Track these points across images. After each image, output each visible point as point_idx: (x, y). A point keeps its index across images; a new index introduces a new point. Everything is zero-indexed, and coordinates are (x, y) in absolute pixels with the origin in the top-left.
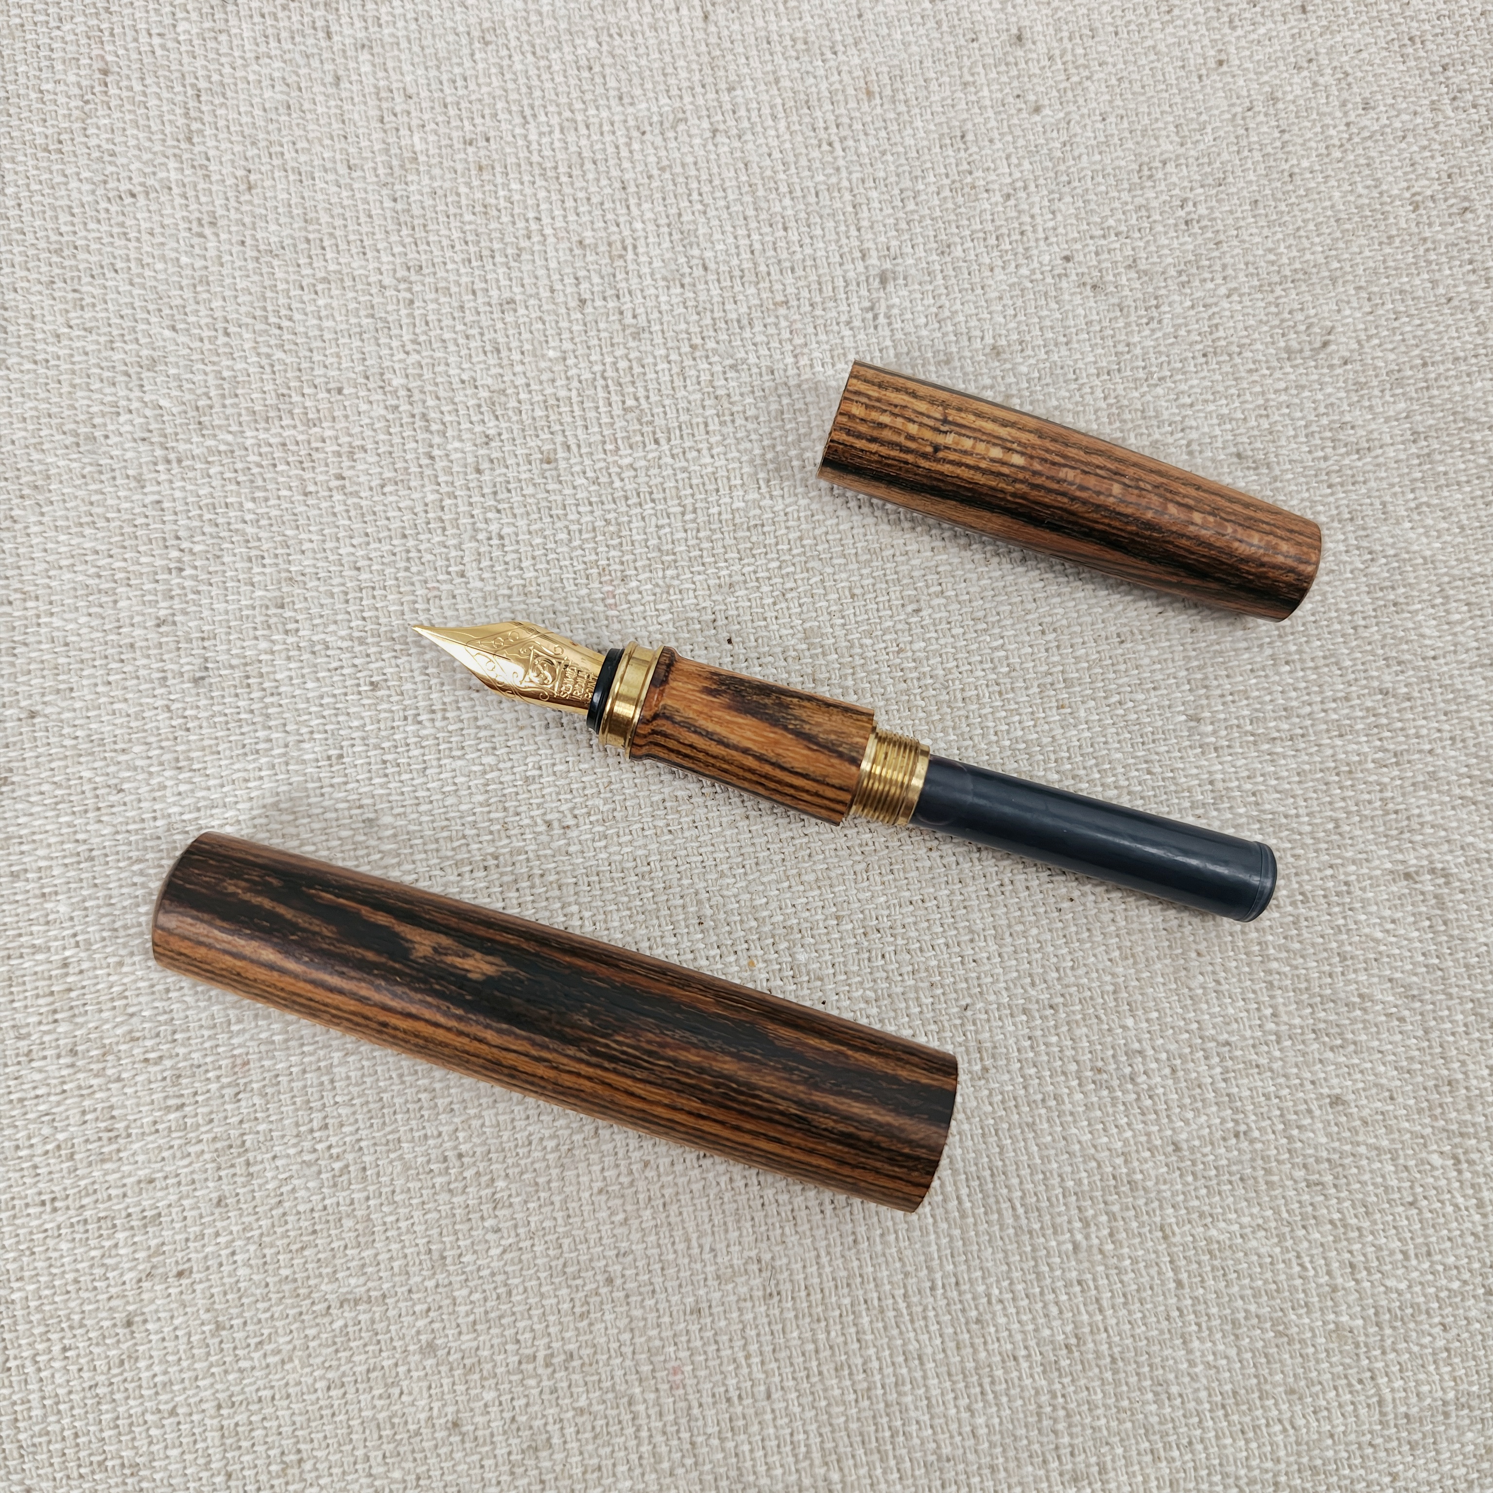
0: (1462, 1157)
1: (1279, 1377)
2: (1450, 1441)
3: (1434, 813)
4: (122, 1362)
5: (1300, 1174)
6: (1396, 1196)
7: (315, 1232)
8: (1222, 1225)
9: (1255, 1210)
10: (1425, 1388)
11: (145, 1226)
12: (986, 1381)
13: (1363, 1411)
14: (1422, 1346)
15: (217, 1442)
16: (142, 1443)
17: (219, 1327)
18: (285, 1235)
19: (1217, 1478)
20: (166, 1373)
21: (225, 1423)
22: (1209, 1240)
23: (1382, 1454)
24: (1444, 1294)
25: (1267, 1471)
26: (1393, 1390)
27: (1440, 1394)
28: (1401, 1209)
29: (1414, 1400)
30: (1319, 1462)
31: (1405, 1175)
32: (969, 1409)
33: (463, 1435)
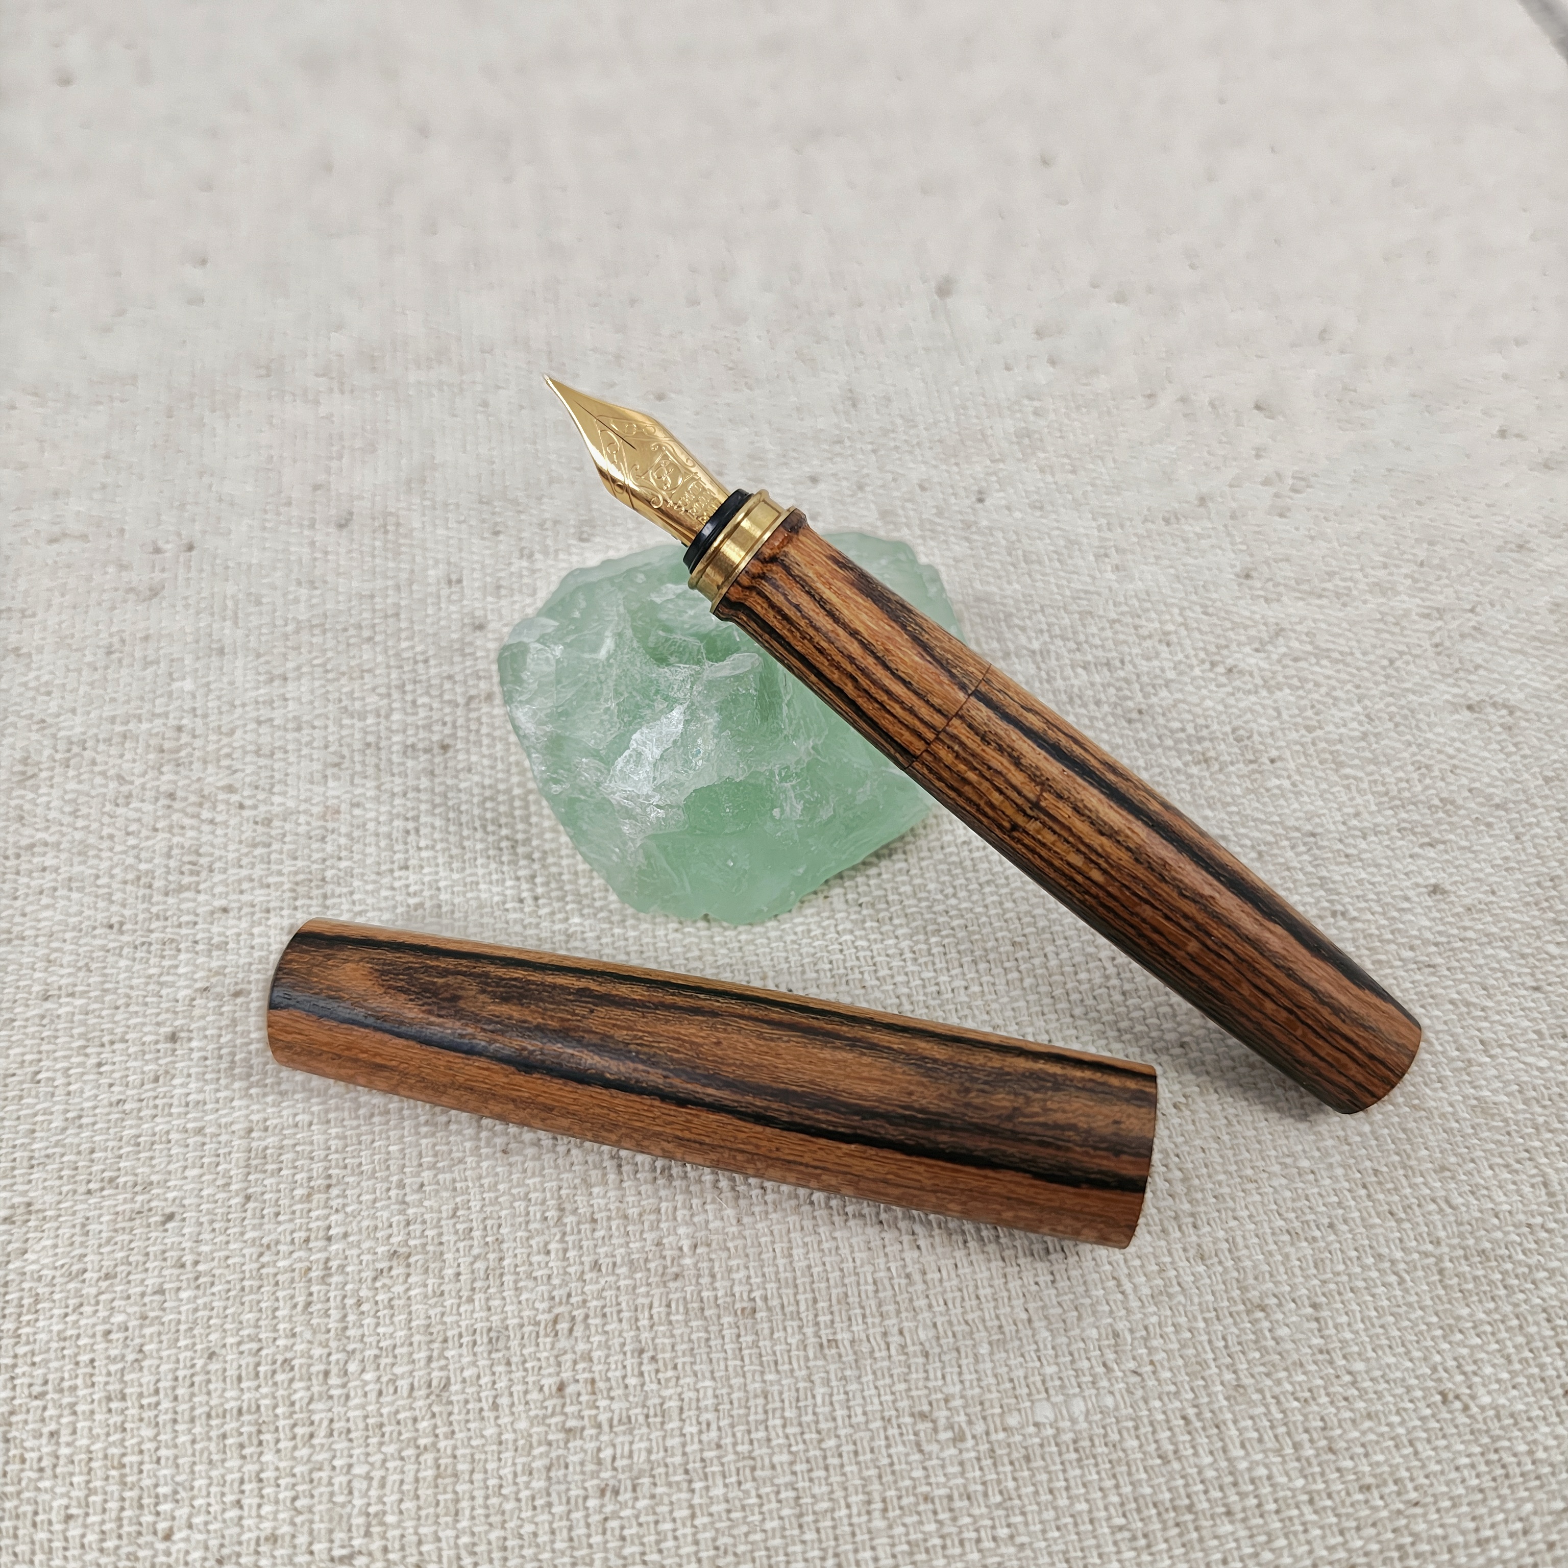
11: (210, 951)
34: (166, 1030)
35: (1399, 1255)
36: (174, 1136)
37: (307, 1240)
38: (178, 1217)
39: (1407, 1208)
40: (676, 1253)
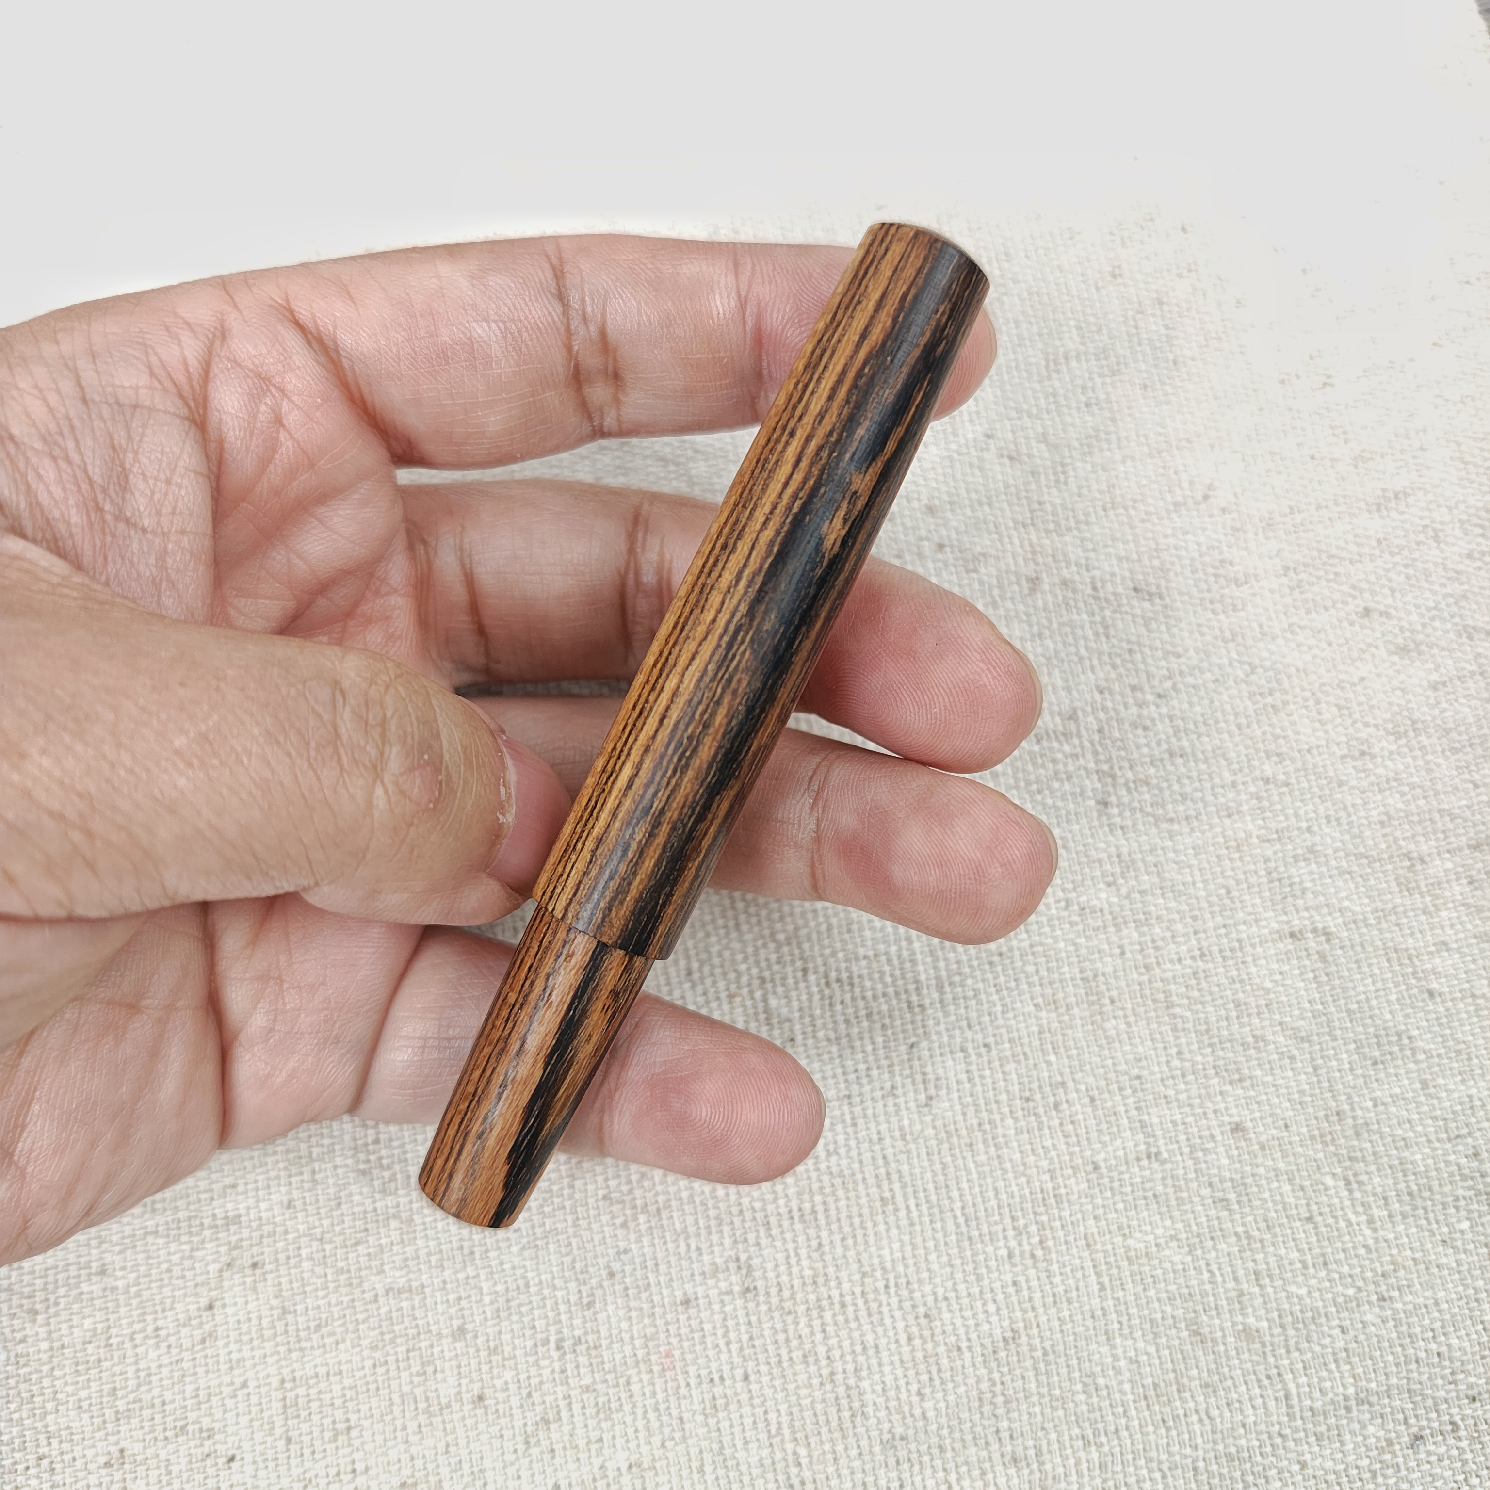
0: (1352, 1178)
1: (1194, 1372)
2: (1353, 1433)
3: (1313, 880)
4: (204, 1341)
5: (1206, 1192)
6: (1294, 1212)
7: (366, 1230)
8: (1138, 1235)
9: (1168, 1223)
10: (1328, 1384)
11: (227, 1225)
12: (934, 1369)
13: (1271, 1404)
14: (1323, 1347)
15: (281, 1411)
16: (217, 1411)
17: (285, 1311)
18: (342, 1233)
19: (1142, 1462)
20: (240, 1350)
21: (287, 1395)
22: (1128, 1249)
23: (1291, 1444)
24: (1341, 1300)
25: (1186, 1457)
26: (1298, 1386)
27: (1341, 1389)
28: (1298, 1224)
29: (1317, 1395)
30: (1233, 1450)
31: (1301, 1193)
32: (919, 1393)
33: (486, 1407)
34: (204, 1300)
35: (1164, 1457)
36: (225, 1389)
37: (338, 1474)
38: (238, 1458)
39: (1175, 1418)
40: (616, 1473)
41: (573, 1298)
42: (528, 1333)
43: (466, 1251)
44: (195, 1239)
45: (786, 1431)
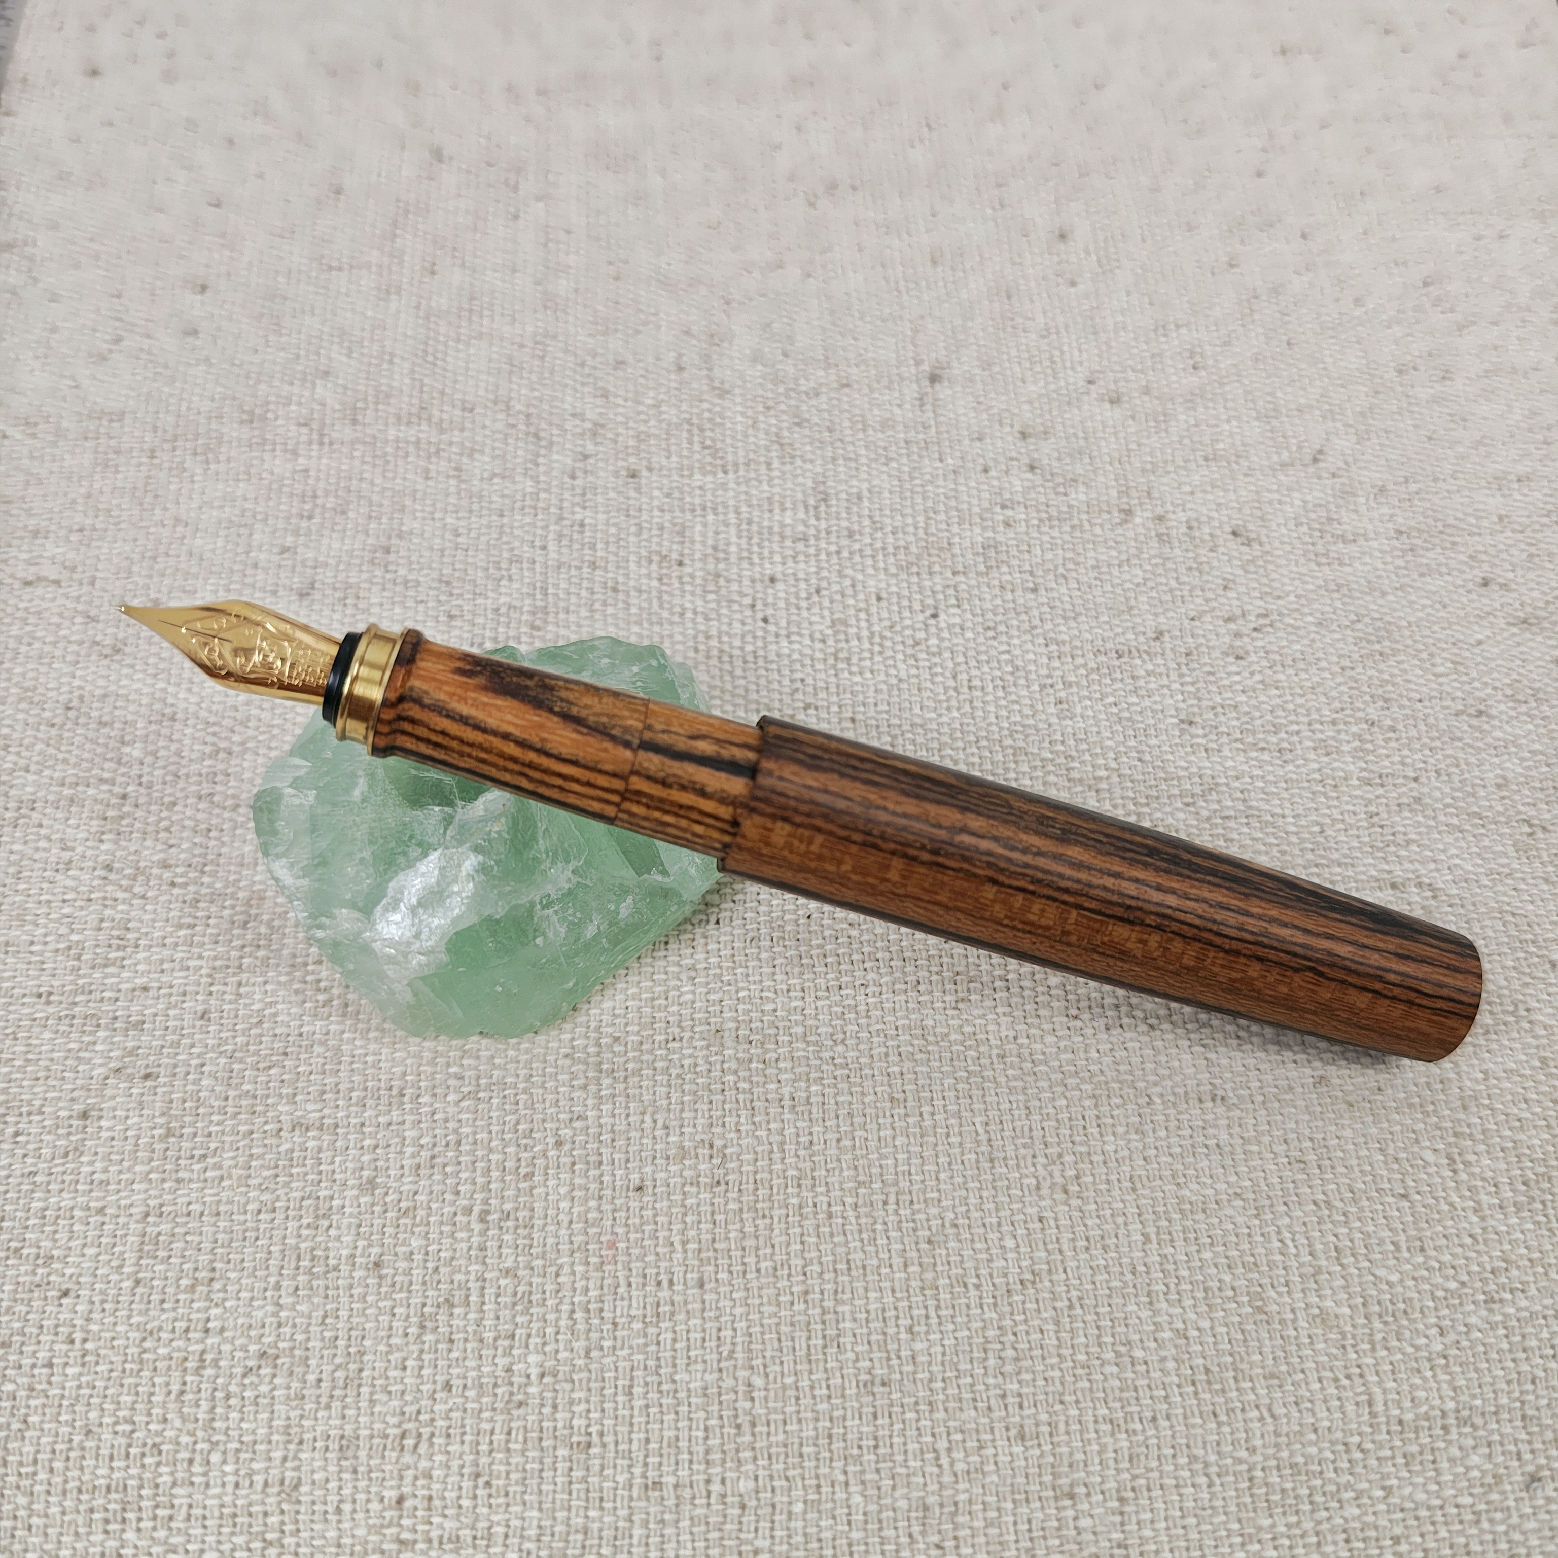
0: (1456, 1157)
1: (1257, 1357)
2: (1452, 1460)
4: (66, 1155)
5: (1280, 1148)
6: (1386, 1186)
7: (286, 1054)
9: (1233, 1179)
10: (1421, 1394)
11: (127, 1029)
12: (931, 1303)
13: (1350, 1408)
14: (1417, 1348)
15: (136, 1247)
16: (62, 1237)
17: (169, 1133)
18: (257, 1053)
19: (1183, 1460)
20: (105, 1171)
21: (148, 1230)
22: (1181, 1200)
23: (1373, 1462)
24: (1440, 1293)
25: (1240, 1461)
26: (1384, 1391)
27: (1437, 1402)
28: (1391, 1200)
29: (1407, 1404)
30: (1300, 1460)
31: (1396, 1166)
32: (910, 1330)
33: (381, 1277)
34: (78, 1107)
35: (1213, 1458)
36: (77, 1213)
37: (187, 1330)
38: (72, 1294)
39: (1230, 1411)
40: (524, 1380)
41: (511, 1165)
42: (448, 1197)
43: (395, 1092)
44: (86, 1039)
45: (740, 1355)
